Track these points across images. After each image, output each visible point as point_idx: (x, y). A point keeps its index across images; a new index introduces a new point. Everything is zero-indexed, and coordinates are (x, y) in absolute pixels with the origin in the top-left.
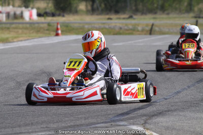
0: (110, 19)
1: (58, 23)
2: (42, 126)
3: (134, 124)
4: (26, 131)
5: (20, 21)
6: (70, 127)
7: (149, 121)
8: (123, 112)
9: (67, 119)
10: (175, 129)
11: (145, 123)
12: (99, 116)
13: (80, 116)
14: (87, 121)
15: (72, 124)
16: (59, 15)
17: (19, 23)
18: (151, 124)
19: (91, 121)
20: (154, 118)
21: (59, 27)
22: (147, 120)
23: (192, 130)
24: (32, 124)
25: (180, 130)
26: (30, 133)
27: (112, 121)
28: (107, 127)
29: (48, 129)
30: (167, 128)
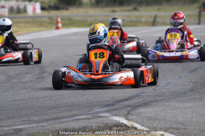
0: (114, 11)
2: (24, 119)
3: (116, 115)
4: (7, 124)
5: (23, 15)
6: (51, 119)
7: (133, 112)
8: (108, 103)
9: (50, 111)
10: (157, 119)
11: (128, 114)
12: (83, 107)
13: (64, 109)
14: (70, 113)
15: (55, 116)
16: (63, 9)
17: (22, 18)
18: (133, 115)
19: (74, 113)
20: (138, 109)
21: (59, 20)
22: (130, 110)
23: (174, 119)
24: (14, 117)
25: (162, 120)
26: (9, 126)
27: (95, 113)
28: (89, 119)
29: (30, 122)
30: (149, 119)
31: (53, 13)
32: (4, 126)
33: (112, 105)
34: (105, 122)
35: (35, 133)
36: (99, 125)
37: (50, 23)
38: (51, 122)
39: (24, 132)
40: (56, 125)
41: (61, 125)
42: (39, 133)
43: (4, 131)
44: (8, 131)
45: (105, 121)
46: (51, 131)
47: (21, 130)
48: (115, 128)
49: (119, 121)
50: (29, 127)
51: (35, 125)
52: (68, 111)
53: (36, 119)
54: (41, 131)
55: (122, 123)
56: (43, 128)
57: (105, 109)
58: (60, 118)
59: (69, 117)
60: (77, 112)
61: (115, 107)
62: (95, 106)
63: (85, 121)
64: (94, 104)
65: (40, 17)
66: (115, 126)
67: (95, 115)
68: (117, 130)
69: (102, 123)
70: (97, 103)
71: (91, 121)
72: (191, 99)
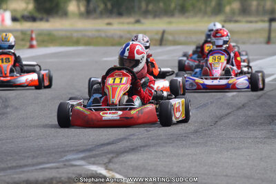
0: (109, 24)
1: (32, 31)
3: (94, 164)
6: (10, 168)
7: (115, 160)
8: (85, 148)
9: (9, 158)
10: (146, 169)
11: (110, 161)
12: (53, 153)
13: (28, 154)
14: (35, 161)
15: (14, 164)
16: (41, 20)
18: (116, 164)
19: (40, 160)
20: (123, 155)
21: (34, 36)
22: (113, 157)
23: (167, 170)
25: (151, 170)
27: (67, 161)
28: (58, 168)
30: (136, 168)
31: (27, 26)
33: (90, 150)
34: (78, 172)
36: (70, 175)
37: (23, 40)
38: (9, 172)
40: (15, 176)
41: (22, 176)
45: (78, 170)
49: (96, 171)
52: (33, 159)
55: (100, 174)
57: (82, 155)
58: (21, 167)
59: (33, 165)
60: (44, 160)
61: (94, 152)
62: (68, 151)
63: (53, 170)
64: (67, 149)
67: (67, 163)
69: (73, 174)
70: (71, 147)
71: (61, 170)
72: (193, 143)
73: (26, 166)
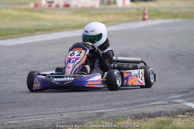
1: (145, 9)
2: (106, 104)
3: (190, 101)
4: (91, 108)
5: (112, 6)
6: (131, 104)
8: (183, 90)
9: (130, 97)
12: (160, 94)
13: (143, 95)
14: (148, 99)
15: (134, 102)
17: (111, 9)
19: (151, 99)
21: (146, 12)
24: (98, 102)
26: (92, 110)
27: (170, 99)
28: (164, 104)
29: (111, 106)
32: (89, 110)
33: (187, 92)
34: (179, 107)
35: (116, 116)
36: (173, 110)
38: (130, 107)
39: (105, 116)
40: (135, 110)
41: (139, 110)
42: (119, 116)
43: (88, 114)
44: (92, 114)
45: (178, 106)
46: (130, 115)
47: (103, 114)
48: (188, 113)
49: (191, 107)
50: (110, 111)
51: (116, 110)
53: (117, 104)
54: (121, 115)
56: (122, 112)
57: (181, 96)
58: (138, 103)
59: (147, 102)
60: (155, 99)
61: (190, 94)
62: (171, 93)
63: (161, 106)
64: (170, 91)
65: (129, 9)
66: (188, 111)
67: (171, 101)
68: (189, 115)
69: (175, 108)
70: (173, 90)
71: (167, 106)
73: (142, 103)
